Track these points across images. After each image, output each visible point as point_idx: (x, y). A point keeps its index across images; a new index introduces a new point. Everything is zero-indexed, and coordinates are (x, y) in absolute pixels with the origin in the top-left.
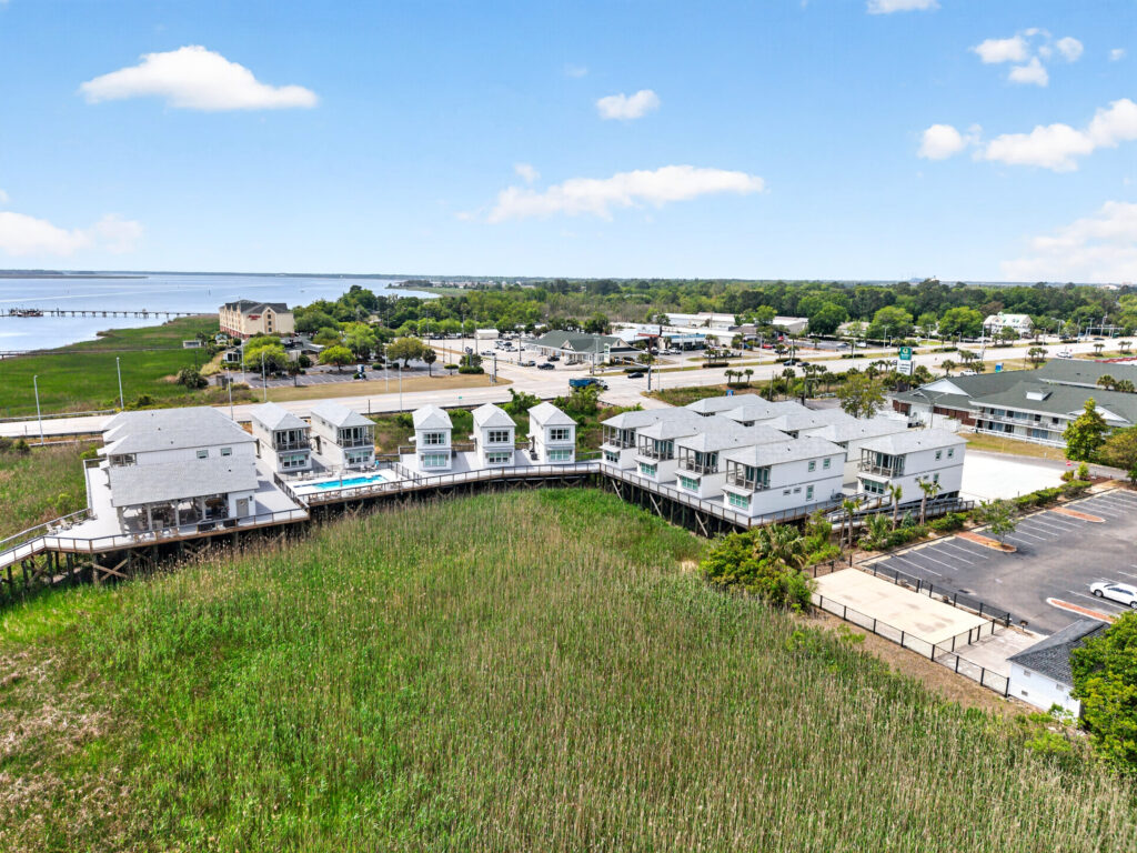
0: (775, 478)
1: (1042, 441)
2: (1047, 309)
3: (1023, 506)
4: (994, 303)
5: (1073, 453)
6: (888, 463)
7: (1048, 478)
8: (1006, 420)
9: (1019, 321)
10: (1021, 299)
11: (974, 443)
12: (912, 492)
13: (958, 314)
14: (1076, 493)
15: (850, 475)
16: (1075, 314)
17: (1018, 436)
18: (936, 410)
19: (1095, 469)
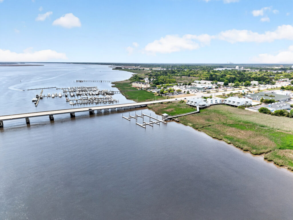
0: (240, 103)
1: (258, 101)
2: (261, 80)
3: (257, 105)
4: (252, 79)
5: (261, 102)
6: (247, 102)
7: (259, 103)
8: (255, 99)
9: (256, 82)
10: (257, 78)
11: (253, 101)
12: (249, 104)
13: (247, 82)
14: (260, 104)
15: (244, 103)
16: (266, 81)
17: (256, 100)
18: (248, 98)
19: (262, 103)
